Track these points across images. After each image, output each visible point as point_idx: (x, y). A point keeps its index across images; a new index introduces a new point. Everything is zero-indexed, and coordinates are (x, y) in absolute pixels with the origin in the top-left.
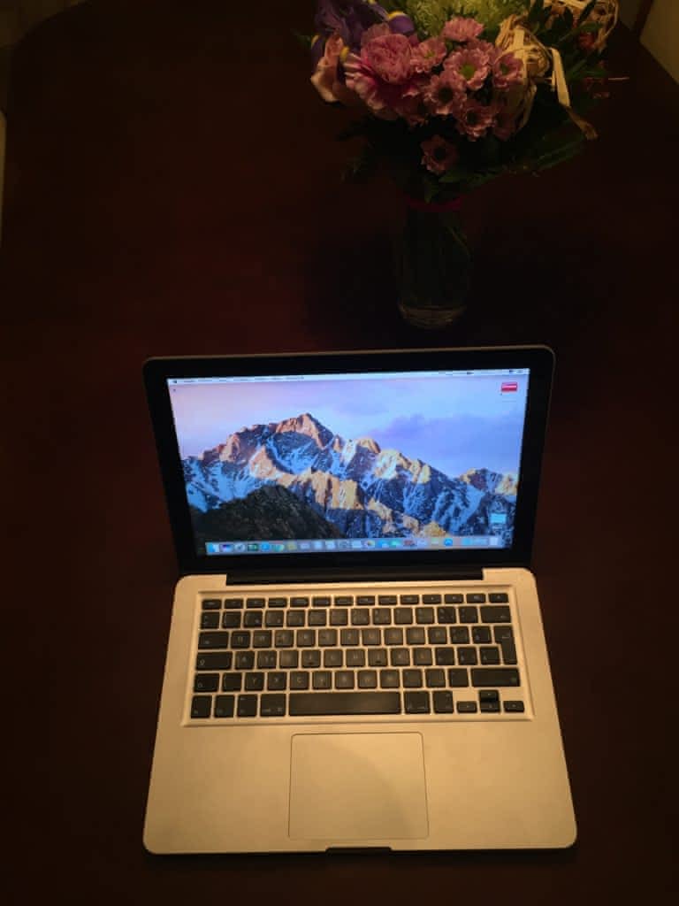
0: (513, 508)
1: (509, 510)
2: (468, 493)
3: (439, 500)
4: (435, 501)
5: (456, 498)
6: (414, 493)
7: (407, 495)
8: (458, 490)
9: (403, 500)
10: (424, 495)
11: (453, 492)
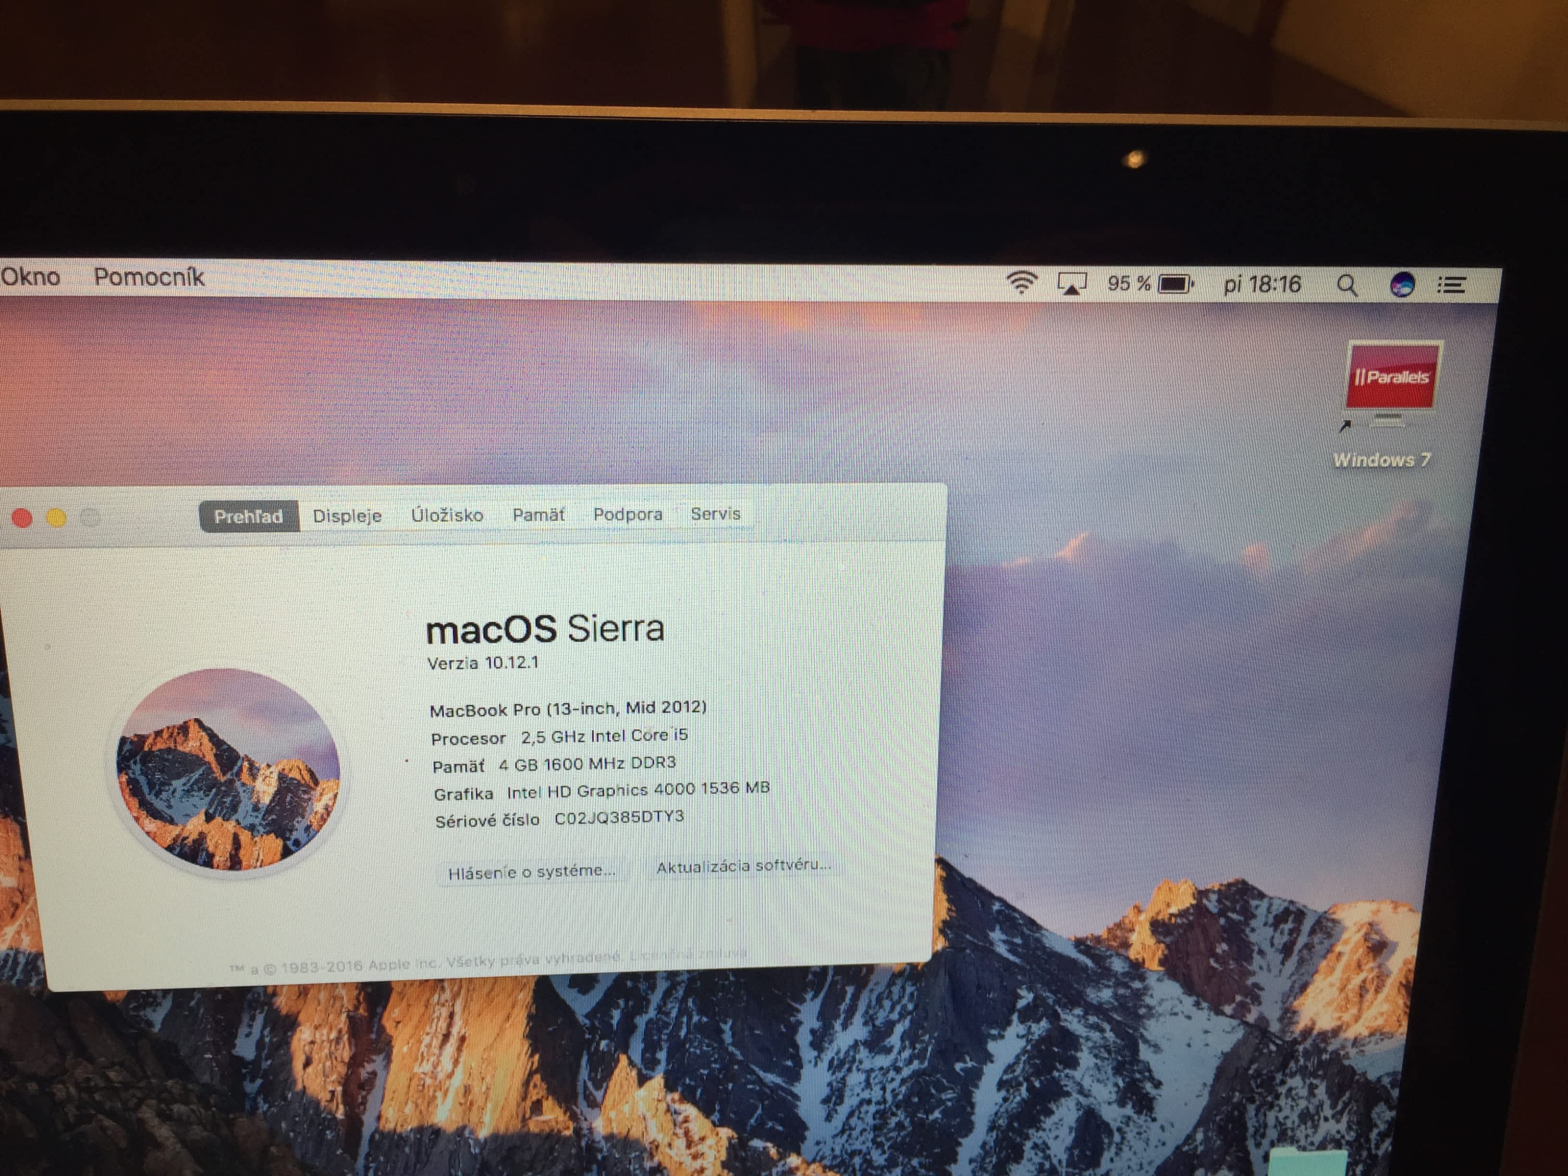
0: (1383, 1115)
1: (1364, 1124)
2: (1153, 1029)
3: (992, 1073)
4: (975, 1076)
5: (1085, 1058)
6: (858, 1030)
7: (819, 1041)
8: (1099, 1009)
9: (793, 1075)
10: (910, 1037)
11: (1072, 1021)
